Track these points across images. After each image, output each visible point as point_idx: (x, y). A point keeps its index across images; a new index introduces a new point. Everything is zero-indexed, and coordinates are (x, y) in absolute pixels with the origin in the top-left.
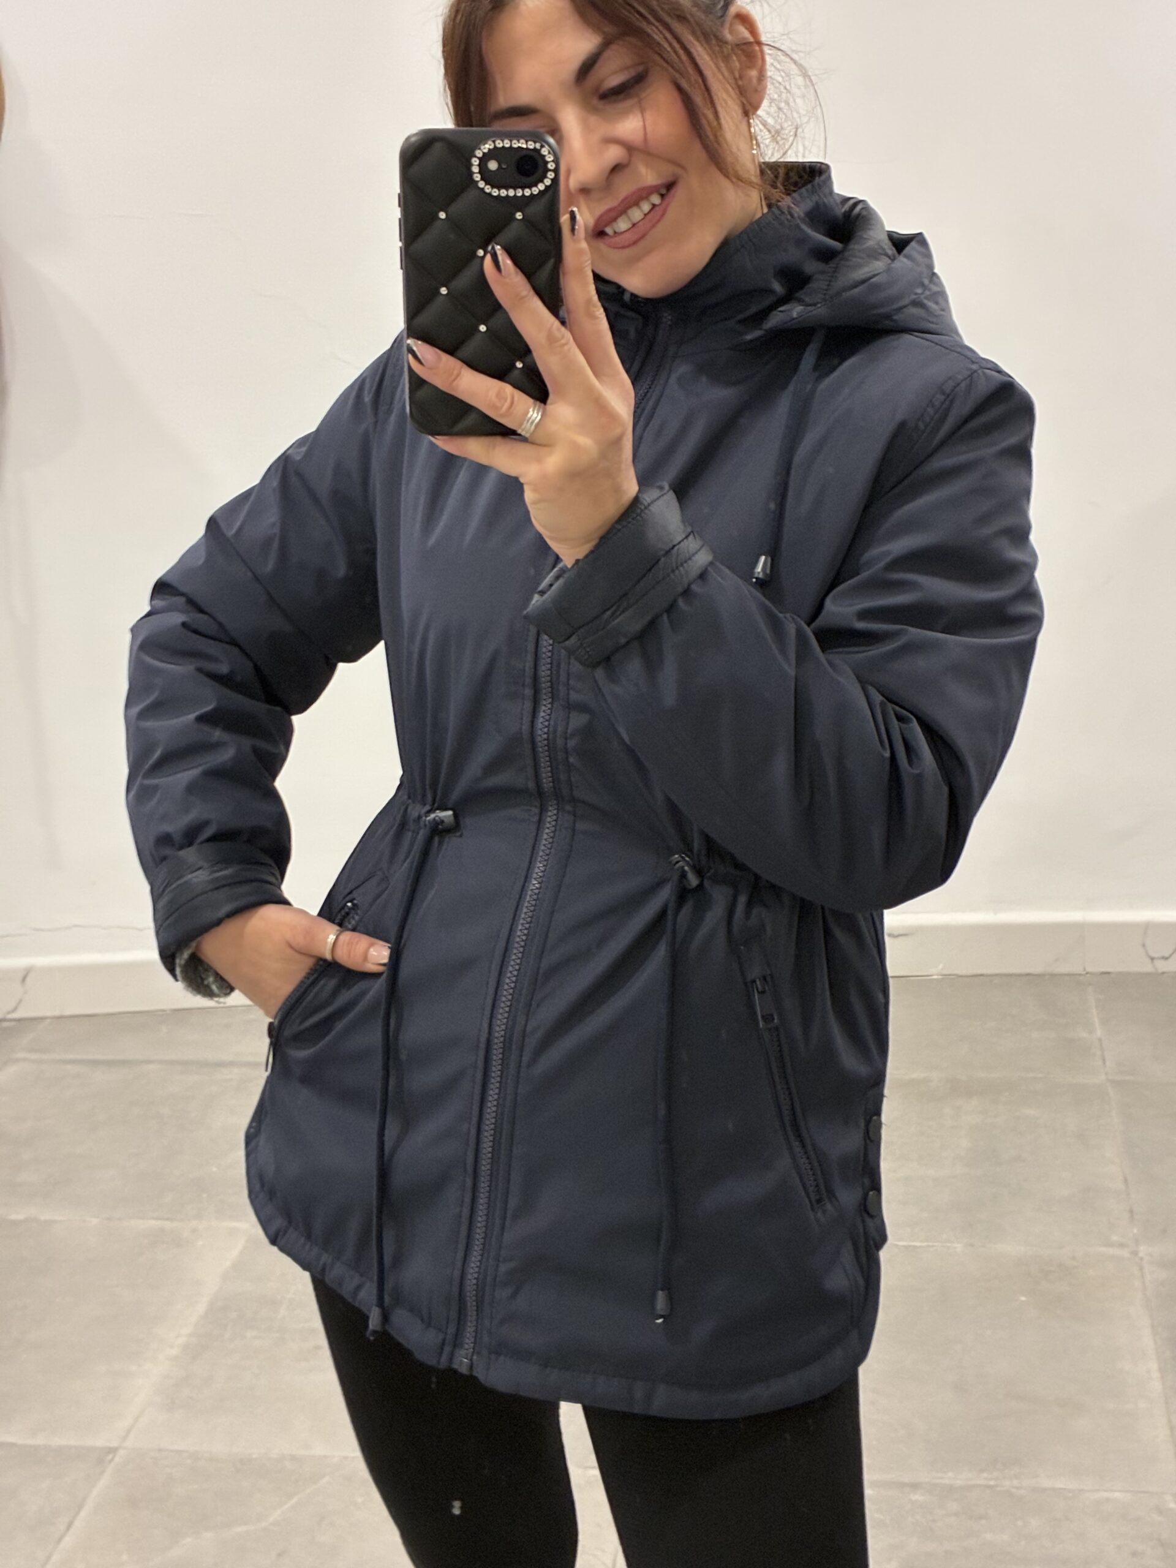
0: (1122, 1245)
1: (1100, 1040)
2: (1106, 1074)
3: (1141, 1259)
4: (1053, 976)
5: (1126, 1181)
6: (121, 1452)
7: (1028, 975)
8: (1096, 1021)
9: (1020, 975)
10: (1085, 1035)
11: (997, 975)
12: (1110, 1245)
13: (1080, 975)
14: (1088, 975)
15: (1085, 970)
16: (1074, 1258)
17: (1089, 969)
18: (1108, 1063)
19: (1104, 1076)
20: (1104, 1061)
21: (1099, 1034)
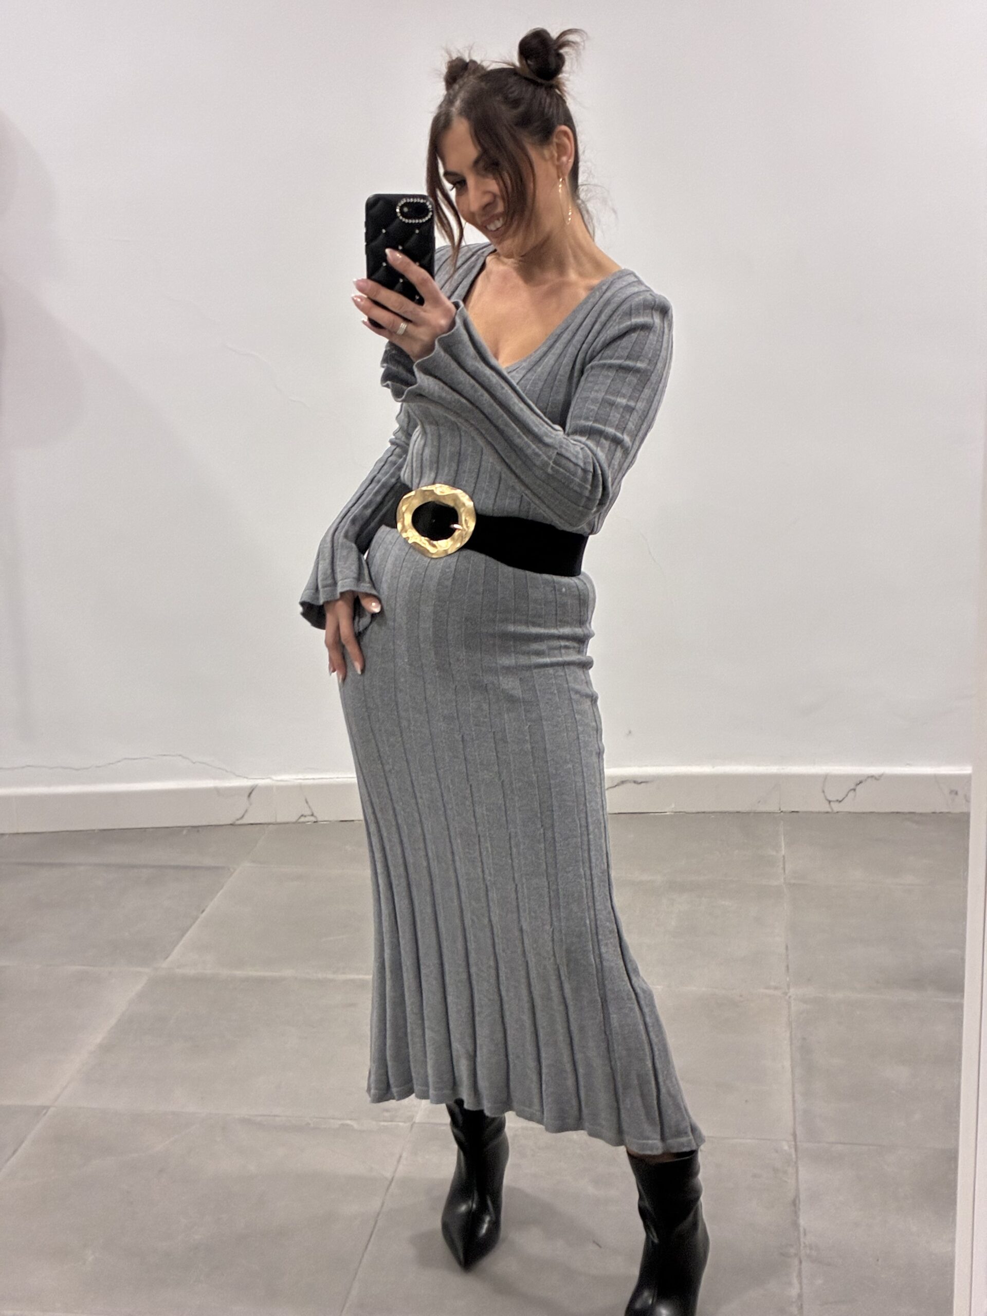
0: (776, 988)
1: (784, 857)
2: (785, 879)
3: (790, 997)
4: (756, 813)
5: (787, 947)
6: (52, 1109)
7: (738, 812)
8: (783, 844)
9: (730, 813)
10: (774, 853)
11: (714, 812)
12: (768, 988)
13: (777, 813)
14: (782, 813)
15: (780, 809)
16: (741, 996)
17: (782, 810)
18: (787, 872)
19: (782, 880)
20: (784, 869)
21: (783, 852)
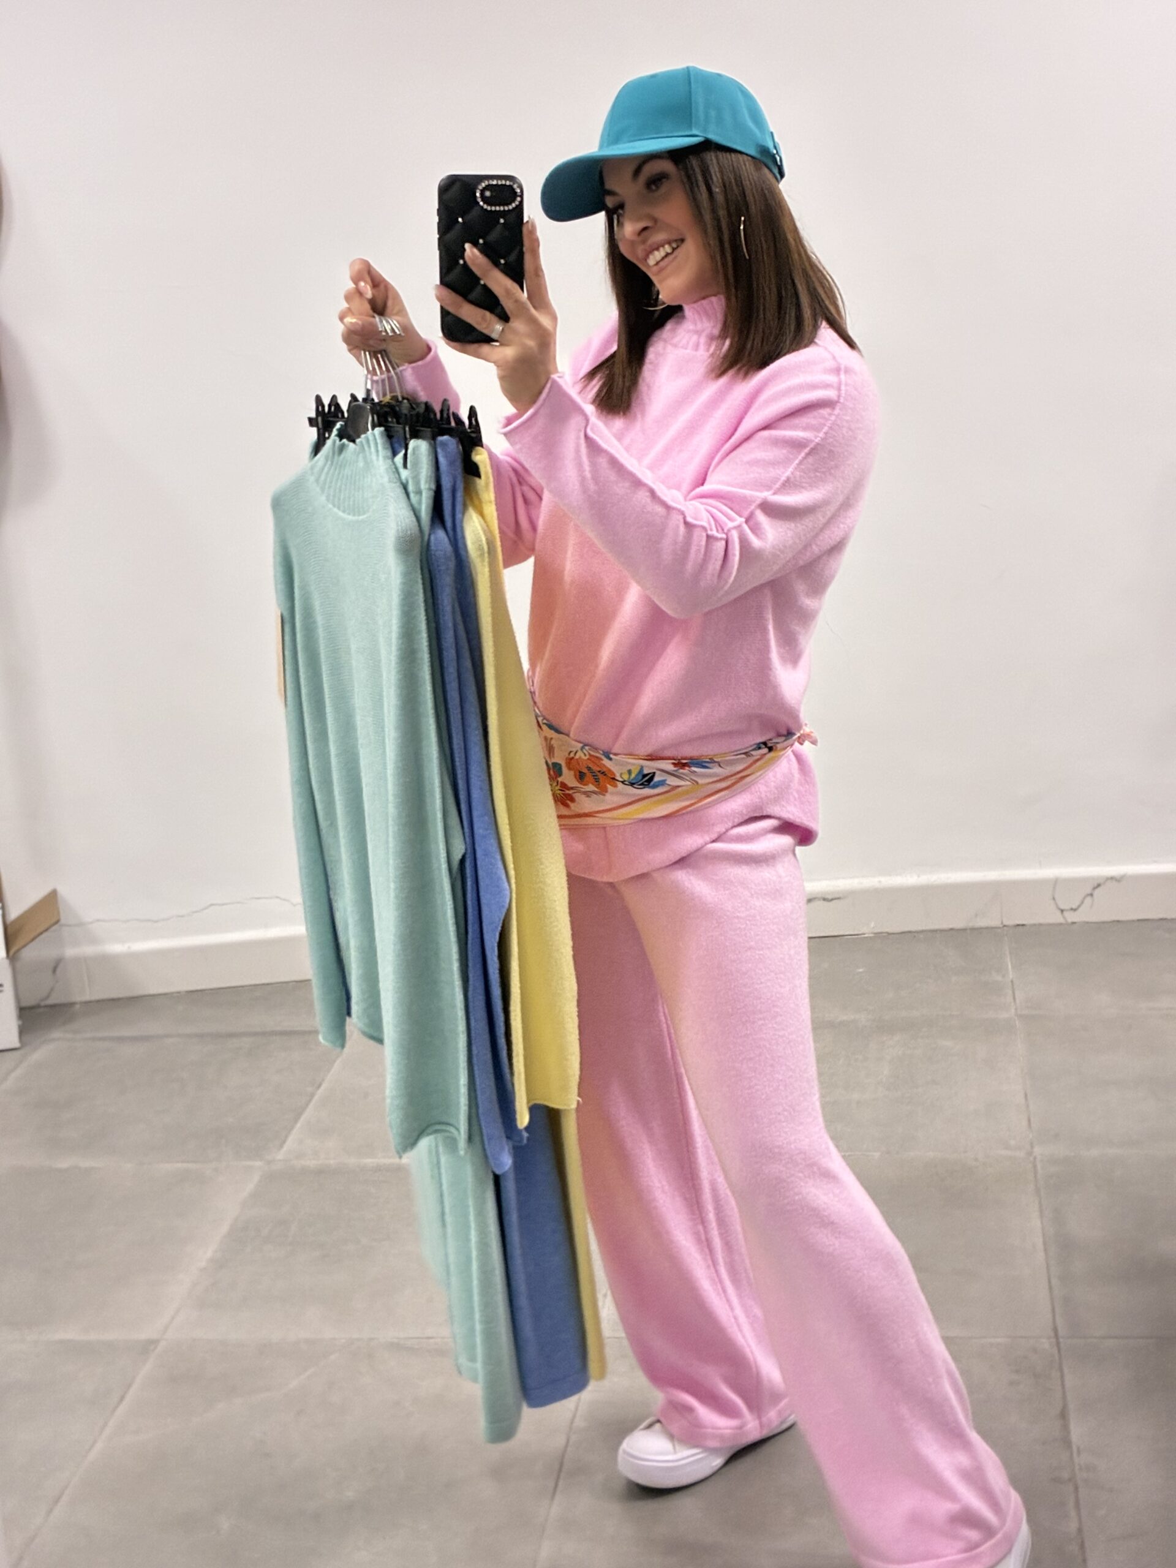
0: (1018, 1147)
1: (1012, 982)
2: (1016, 1009)
3: (1035, 1158)
4: (973, 929)
5: (1026, 1095)
6: (162, 1343)
7: (952, 929)
8: (1010, 967)
9: (942, 931)
10: (999, 978)
11: (922, 931)
13: (999, 928)
14: (1005, 928)
15: (1002, 923)
16: (976, 1160)
17: (1006, 923)
18: (1018, 1001)
19: (1013, 1011)
20: (1014, 998)
21: (1011, 977)
